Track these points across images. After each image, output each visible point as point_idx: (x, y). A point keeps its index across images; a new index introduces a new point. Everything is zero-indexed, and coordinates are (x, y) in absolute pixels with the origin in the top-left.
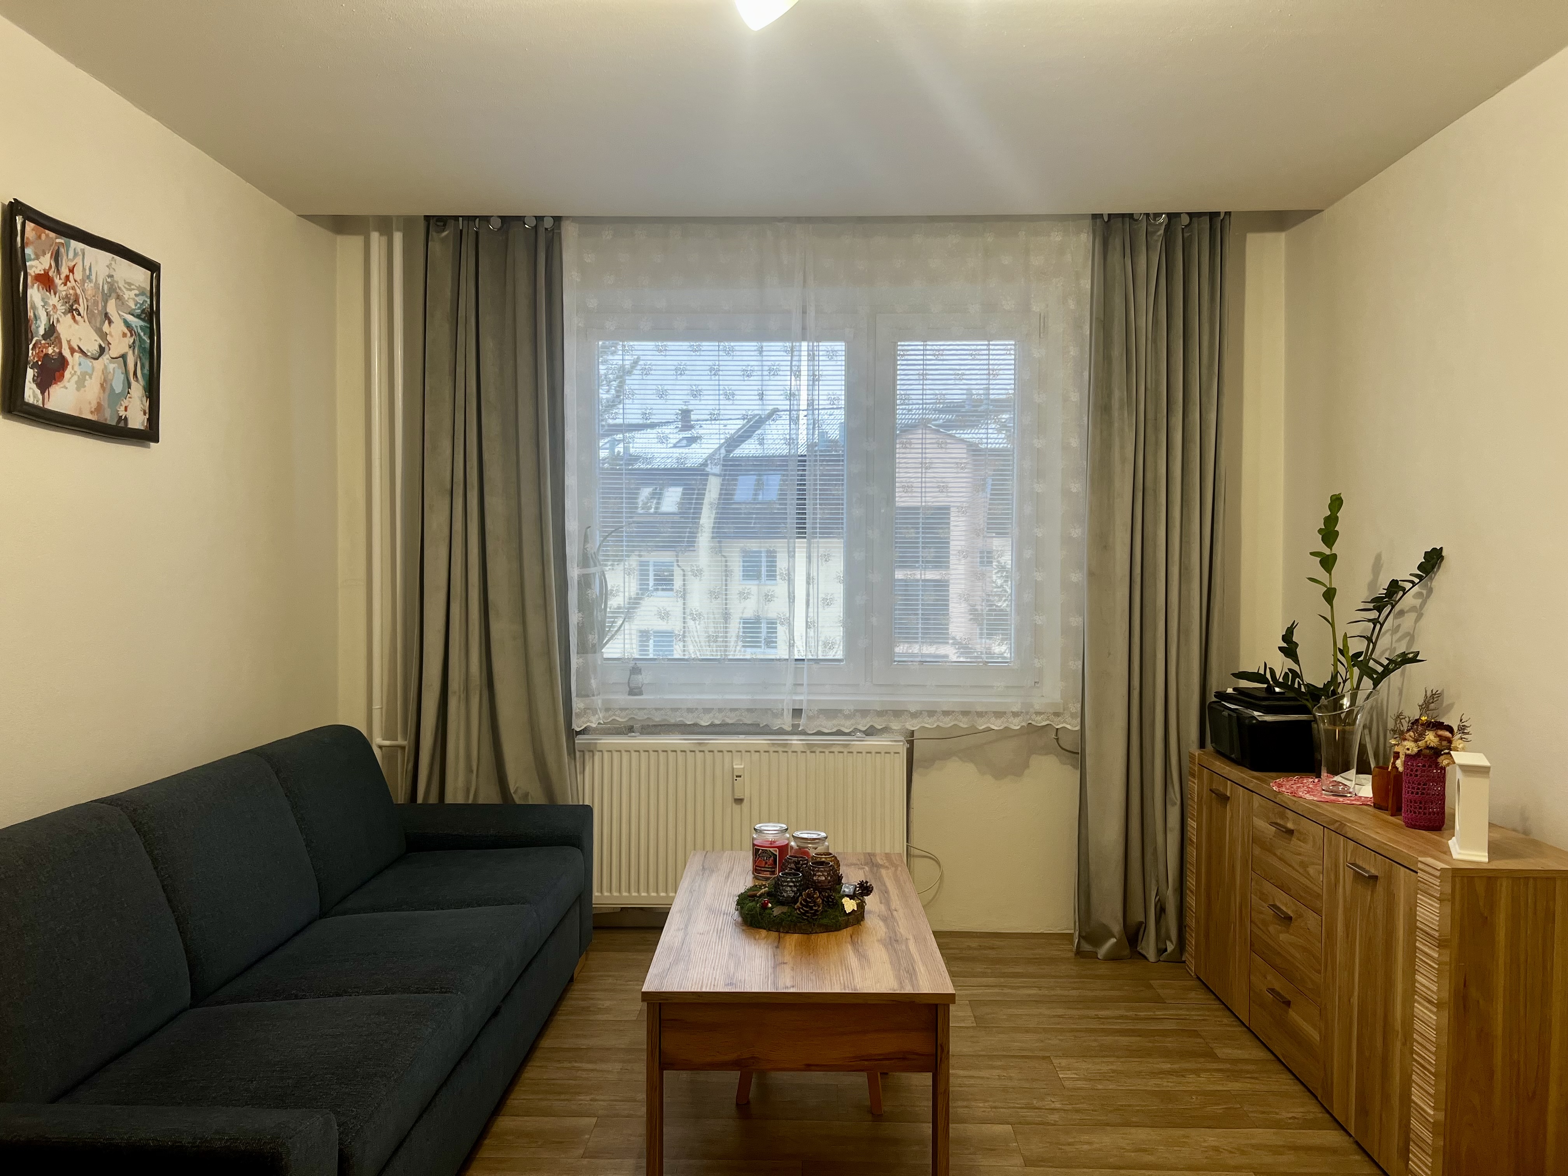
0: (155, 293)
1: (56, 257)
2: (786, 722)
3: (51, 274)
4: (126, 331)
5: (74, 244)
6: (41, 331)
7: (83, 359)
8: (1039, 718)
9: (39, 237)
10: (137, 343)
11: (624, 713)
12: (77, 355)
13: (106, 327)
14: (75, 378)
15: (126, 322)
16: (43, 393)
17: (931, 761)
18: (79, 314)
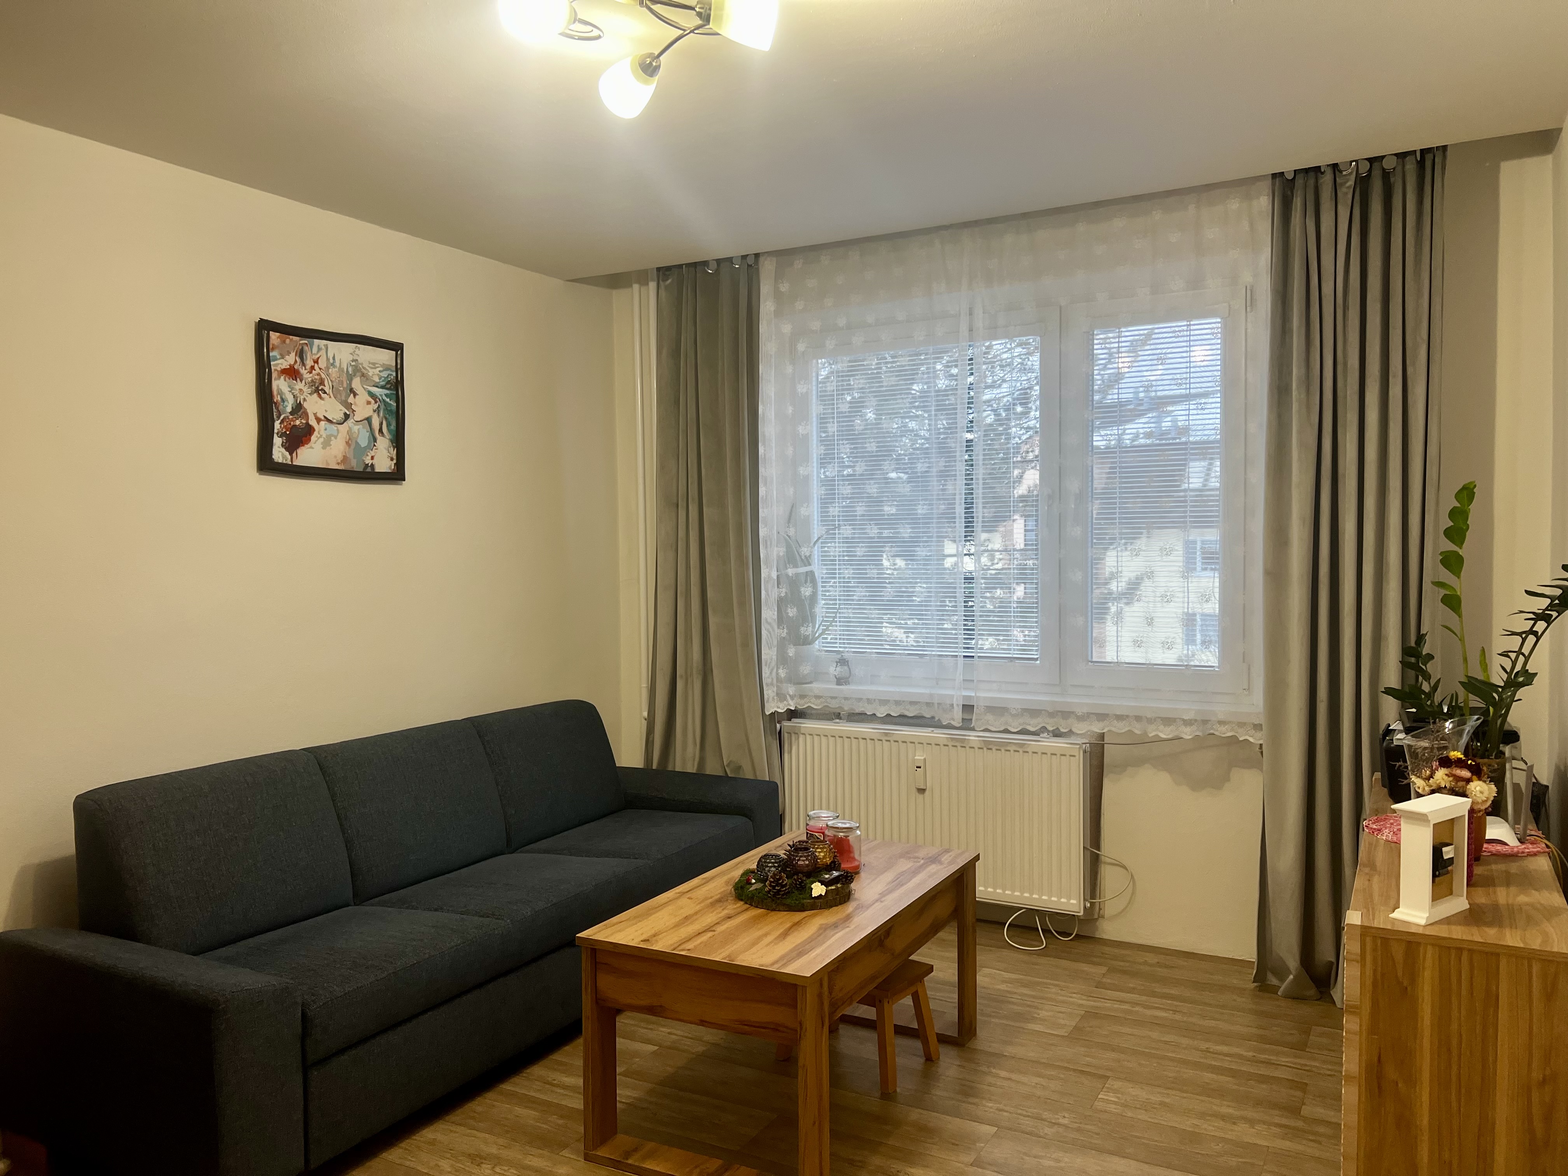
0: (399, 368)
1: (301, 354)
2: (957, 716)
3: (296, 367)
4: (370, 399)
5: (316, 342)
6: (289, 409)
7: (328, 425)
8: (1223, 728)
9: (284, 342)
10: (382, 407)
11: (819, 701)
12: (322, 423)
13: (351, 399)
14: (321, 440)
15: (371, 394)
16: (291, 454)
17: (1122, 767)
18: (325, 393)
